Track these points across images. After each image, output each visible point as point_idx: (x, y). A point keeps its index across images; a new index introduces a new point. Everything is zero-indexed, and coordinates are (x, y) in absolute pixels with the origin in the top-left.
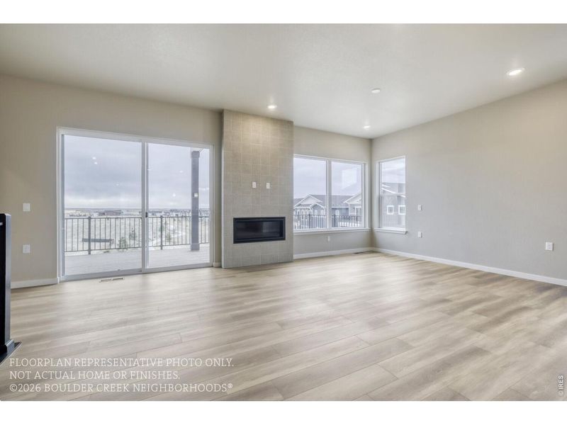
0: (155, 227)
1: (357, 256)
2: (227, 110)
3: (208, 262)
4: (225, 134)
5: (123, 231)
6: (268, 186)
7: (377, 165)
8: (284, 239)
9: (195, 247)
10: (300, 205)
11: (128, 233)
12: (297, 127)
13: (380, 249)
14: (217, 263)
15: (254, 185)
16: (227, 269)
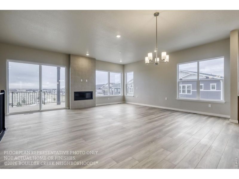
0: (36, 97)
1: (119, 104)
2: (72, 54)
3: (65, 107)
4: (71, 63)
5: (18, 100)
6: (87, 81)
7: (126, 74)
8: (92, 99)
9: (59, 103)
10: (104, 87)
11: (21, 100)
12: (97, 60)
13: (126, 102)
14: (68, 107)
15: (82, 80)
16: (72, 109)
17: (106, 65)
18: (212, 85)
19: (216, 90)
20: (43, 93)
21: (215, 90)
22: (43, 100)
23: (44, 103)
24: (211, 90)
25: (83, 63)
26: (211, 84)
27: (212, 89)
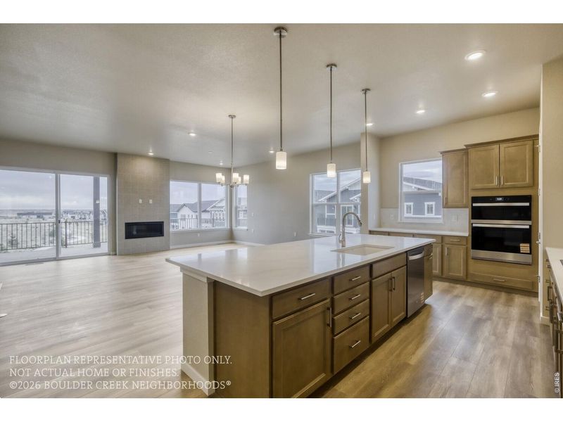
2: (120, 153)
3: (107, 252)
6: (151, 202)
8: (163, 236)
9: (97, 245)
12: (173, 162)
13: (236, 241)
14: (114, 252)
15: (141, 201)
16: (120, 255)
17: (193, 171)
18: (428, 205)
19: (435, 215)
20: (63, 225)
21: (432, 215)
22: (64, 237)
23: (66, 245)
24: (427, 215)
25: (143, 169)
26: (426, 204)
27: (428, 212)
